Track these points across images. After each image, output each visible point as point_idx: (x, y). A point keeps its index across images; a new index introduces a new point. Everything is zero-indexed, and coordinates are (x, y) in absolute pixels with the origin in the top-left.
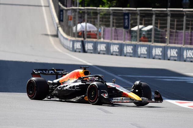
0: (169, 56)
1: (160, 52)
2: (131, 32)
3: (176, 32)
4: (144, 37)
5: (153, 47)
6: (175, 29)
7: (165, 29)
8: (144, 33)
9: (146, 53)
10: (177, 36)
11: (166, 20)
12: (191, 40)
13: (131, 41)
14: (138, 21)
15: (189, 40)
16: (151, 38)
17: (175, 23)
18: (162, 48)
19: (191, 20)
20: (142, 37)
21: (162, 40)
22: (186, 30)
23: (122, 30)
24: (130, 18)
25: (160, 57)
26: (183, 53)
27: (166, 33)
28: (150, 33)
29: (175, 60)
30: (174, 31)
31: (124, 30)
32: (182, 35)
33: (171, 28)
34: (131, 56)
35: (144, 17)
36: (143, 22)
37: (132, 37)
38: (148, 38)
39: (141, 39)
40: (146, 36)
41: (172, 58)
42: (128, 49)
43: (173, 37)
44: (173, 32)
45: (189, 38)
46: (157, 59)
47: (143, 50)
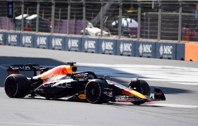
0: (53, 45)
1: (44, 41)
2: (15, 21)
3: (61, 22)
4: (29, 26)
5: (37, 36)
6: (60, 18)
7: (49, 18)
8: (28, 22)
9: (30, 42)
10: (61, 25)
11: (51, 9)
12: (75, 29)
13: (15, 30)
14: (23, 10)
15: (74, 29)
16: (35, 27)
17: (60, 12)
18: (47, 38)
19: (76, 9)
20: (26, 26)
21: (46, 29)
22: (70, 20)
23: (6, 19)
24: (14, 7)
25: (45, 47)
26: (68, 42)
27: (50, 22)
28: (34, 22)
29: (60, 50)
30: (59, 20)
31: (8, 19)
32: (67, 25)
33: (55, 17)
34: (15, 46)
35: (28, 6)
36: (27, 11)
37: (16, 26)
38: (32, 27)
39: (25, 28)
40: (31, 25)
41: (56, 48)
42: (13, 39)
43: (58, 26)
44: (57, 21)
45: (74, 27)
46: (41, 48)
47: (27, 40)
